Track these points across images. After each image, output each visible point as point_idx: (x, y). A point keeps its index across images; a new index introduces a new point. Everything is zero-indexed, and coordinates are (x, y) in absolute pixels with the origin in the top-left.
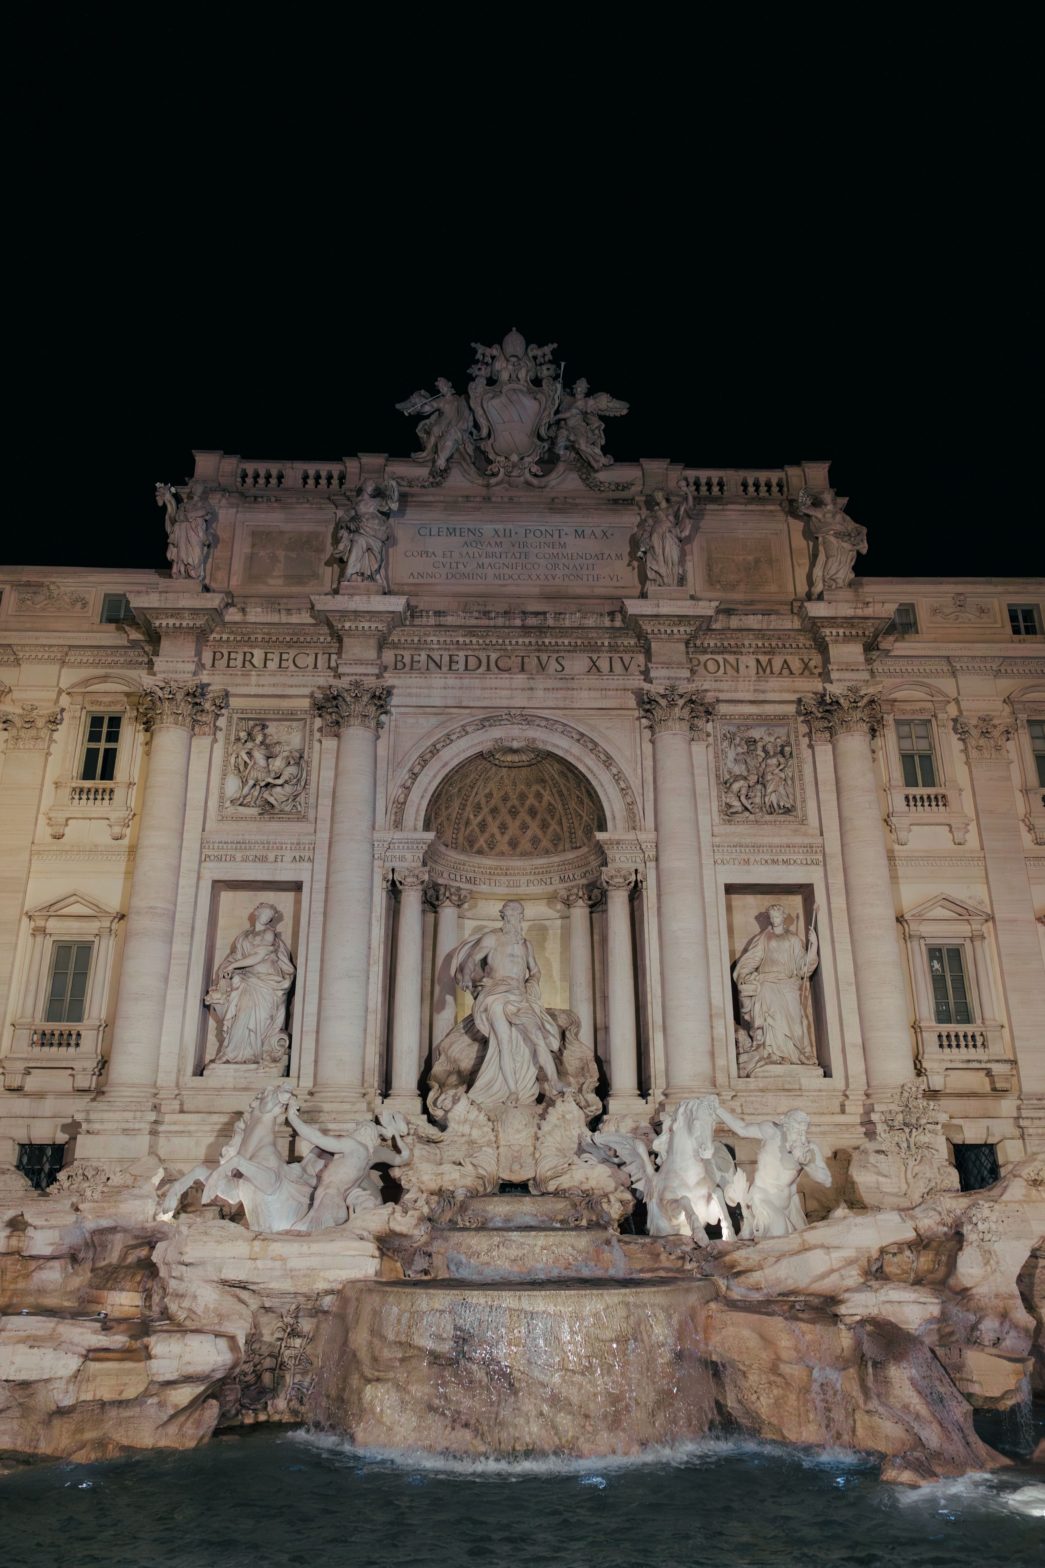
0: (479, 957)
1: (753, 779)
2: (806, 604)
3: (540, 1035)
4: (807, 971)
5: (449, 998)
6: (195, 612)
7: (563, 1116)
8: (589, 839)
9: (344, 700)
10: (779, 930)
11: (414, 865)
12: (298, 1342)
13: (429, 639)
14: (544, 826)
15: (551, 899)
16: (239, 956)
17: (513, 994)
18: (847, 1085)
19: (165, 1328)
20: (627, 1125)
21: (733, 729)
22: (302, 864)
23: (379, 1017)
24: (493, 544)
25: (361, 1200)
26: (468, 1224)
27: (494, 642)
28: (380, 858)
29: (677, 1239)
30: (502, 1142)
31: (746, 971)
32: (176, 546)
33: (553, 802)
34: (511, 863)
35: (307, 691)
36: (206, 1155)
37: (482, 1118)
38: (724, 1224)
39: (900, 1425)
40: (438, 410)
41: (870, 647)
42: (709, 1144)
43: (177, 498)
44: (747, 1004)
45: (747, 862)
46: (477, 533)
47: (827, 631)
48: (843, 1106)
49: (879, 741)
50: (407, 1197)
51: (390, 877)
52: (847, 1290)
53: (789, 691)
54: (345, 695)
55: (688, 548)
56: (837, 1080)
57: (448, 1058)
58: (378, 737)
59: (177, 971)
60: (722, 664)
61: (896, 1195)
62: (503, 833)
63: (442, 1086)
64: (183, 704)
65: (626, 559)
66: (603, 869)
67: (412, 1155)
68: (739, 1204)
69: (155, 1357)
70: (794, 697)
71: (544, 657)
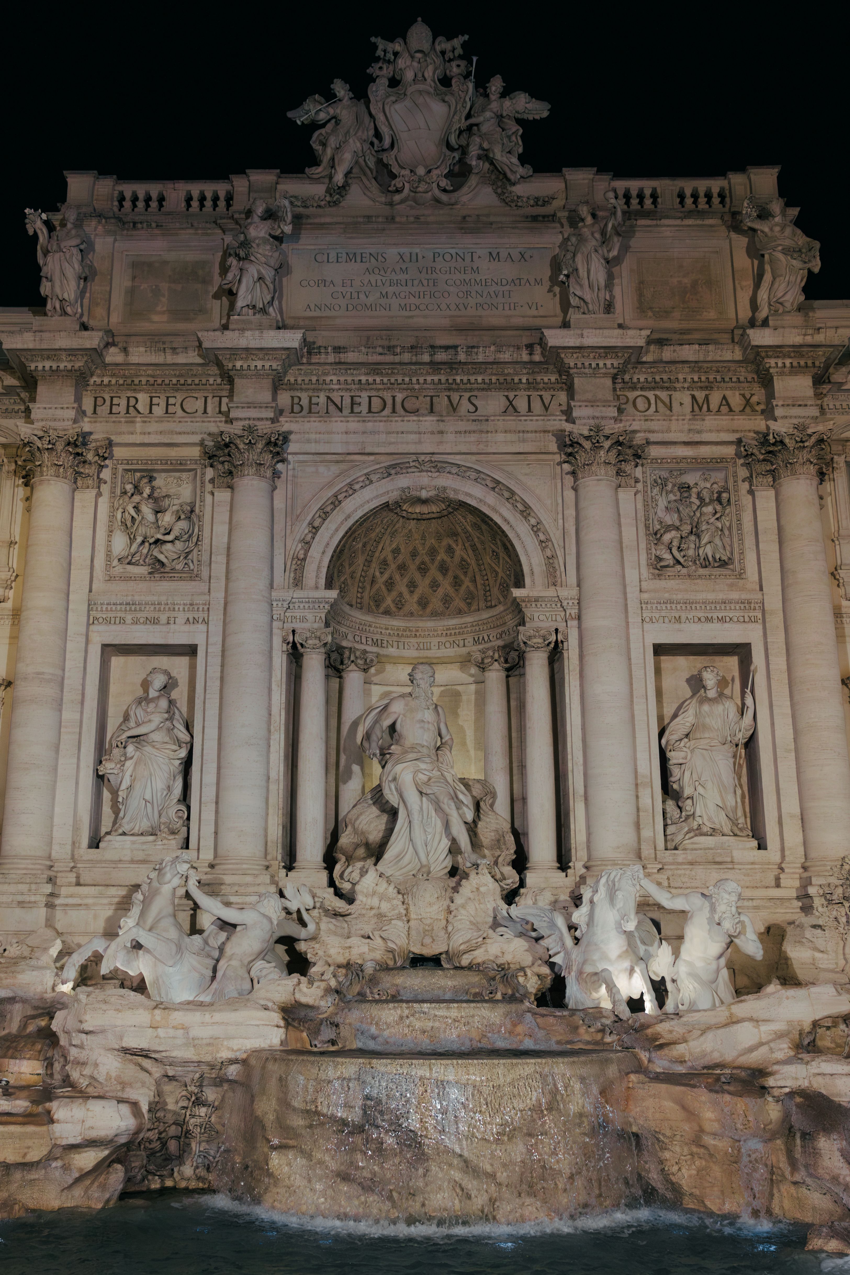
0: (387, 723)
1: (686, 528)
2: (750, 332)
3: (453, 804)
4: (742, 737)
5: (356, 768)
6: (72, 352)
7: (478, 889)
8: (505, 597)
9: (237, 448)
10: (712, 694)
11: (316, 626)
12: (203, 1111)
13: (328, 379)
14: (457, 583)
15: (465, 662)
16: (132, 724)
17: (424, 762)
18: (783, 856)
19: (67, 1094)
20: (545, 900)
21: (665, 474)
22: (197, 626)
23: (281, 787)
24: (398, 270)
25: (264, 972)
26: (377, 997)
27: (400, 381)
28: (279, 619)
29: (598, 1012)
30: (413, 916)
31: (675, 737)
32: (50, 280)
33: (465, 557)
34: (421, 624)
35: (196, 439)
36: (105, 929)
37: (391, 890)
38: (647, 998)
39: (828, 1196)
40: (334, 117)
41: (820, 380)
42: (632, 916)
43: (48, 224)
44: (676, 772)
45: (678, 620)
46: (380, 258)
47: (772, 362)
48: (778, 880)
49: (828, 486)
50: (313, 970)
51: (291, 639)
52: (778, 1063)
53: (728, 431)
54: (238, 441)
55: (615, 270)
56: (773, 853)
57: (355, 831)
58: (274, 488)
59: (68, 740)
60: (653, 401)
61: (833, 971)
62: (412, 592)
63: (349, 859)
64: (63, 455)
65: (547, 284)
66: (521, 628)
67: (318, 928)
68: (663, 978)
69: (58, 1121)
70: (733, 437)
71: (455, 397)
